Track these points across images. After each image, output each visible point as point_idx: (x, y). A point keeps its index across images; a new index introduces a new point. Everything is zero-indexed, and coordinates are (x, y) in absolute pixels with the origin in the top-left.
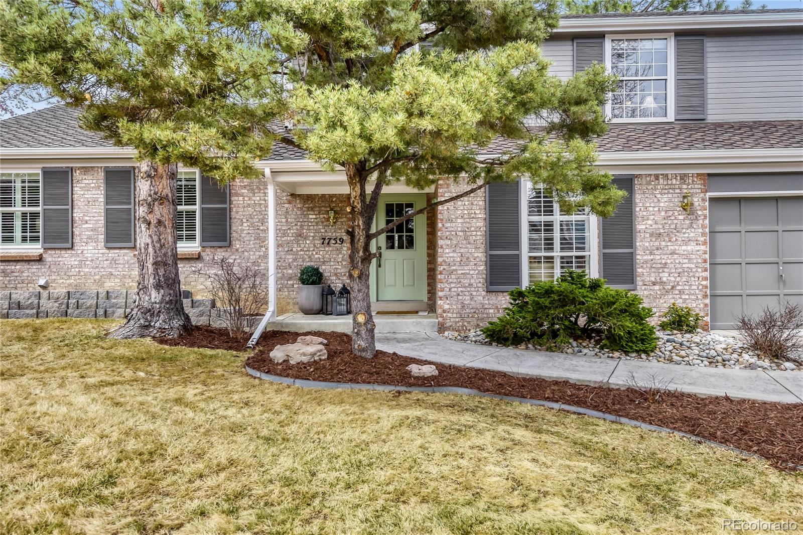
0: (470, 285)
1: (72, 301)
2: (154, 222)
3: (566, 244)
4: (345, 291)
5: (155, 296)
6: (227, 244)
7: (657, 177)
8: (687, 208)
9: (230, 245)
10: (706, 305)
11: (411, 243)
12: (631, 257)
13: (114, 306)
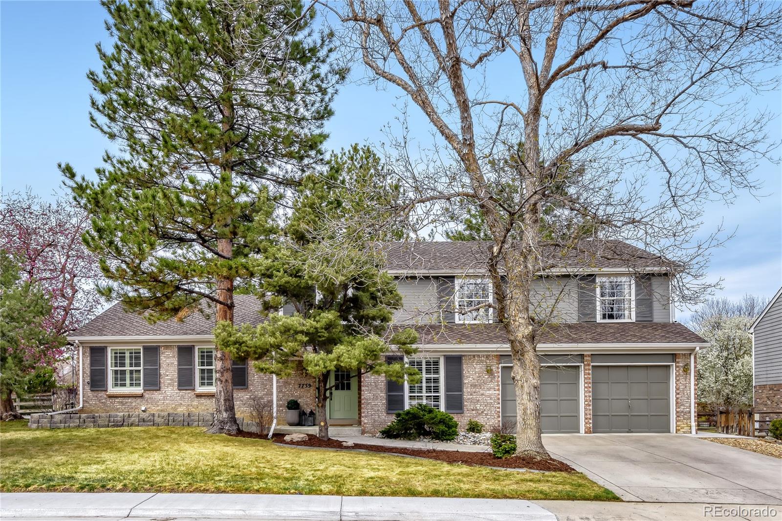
0: (378, 410)
1: (171, 418)
2: (224, 380)
3: (429, 389)
4: (312, 413)
5: (225, 415)
6: (245, 387)
7: (474, 356)
8: (490, 372)
9: (247, 388)
10: (499, 421)
11: (349, 388)
12: (461, 396)
13: (193, 420)
